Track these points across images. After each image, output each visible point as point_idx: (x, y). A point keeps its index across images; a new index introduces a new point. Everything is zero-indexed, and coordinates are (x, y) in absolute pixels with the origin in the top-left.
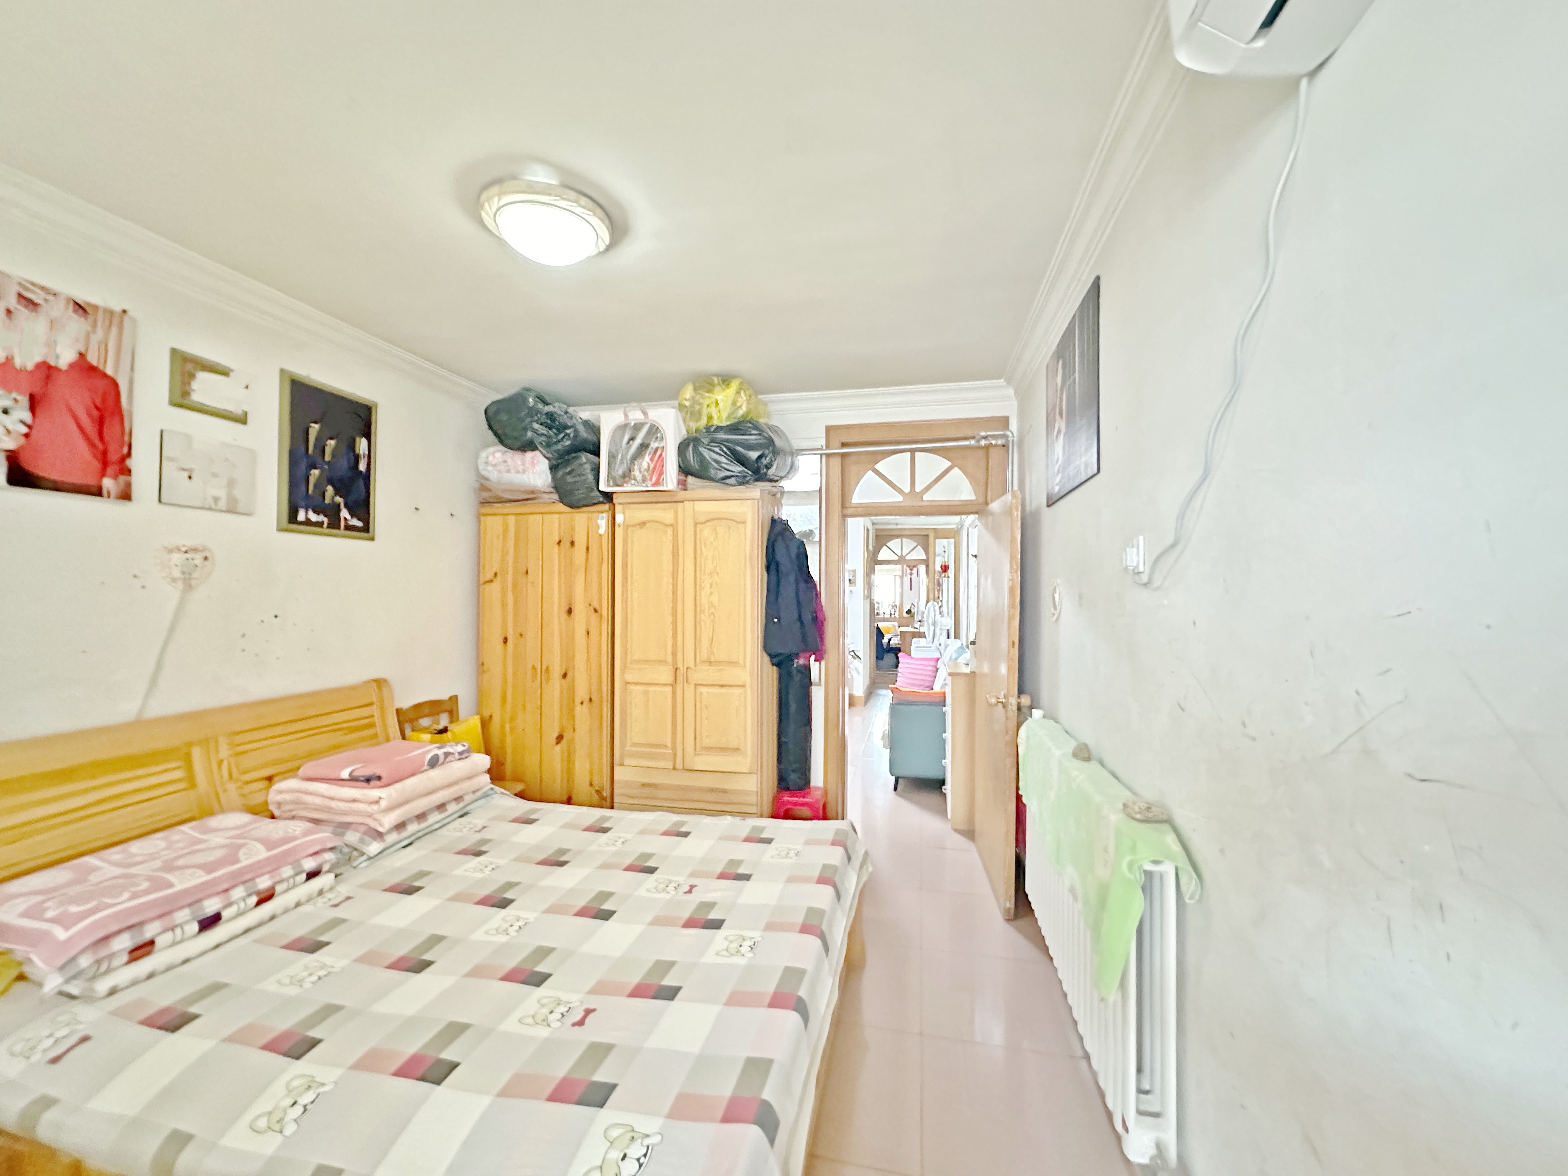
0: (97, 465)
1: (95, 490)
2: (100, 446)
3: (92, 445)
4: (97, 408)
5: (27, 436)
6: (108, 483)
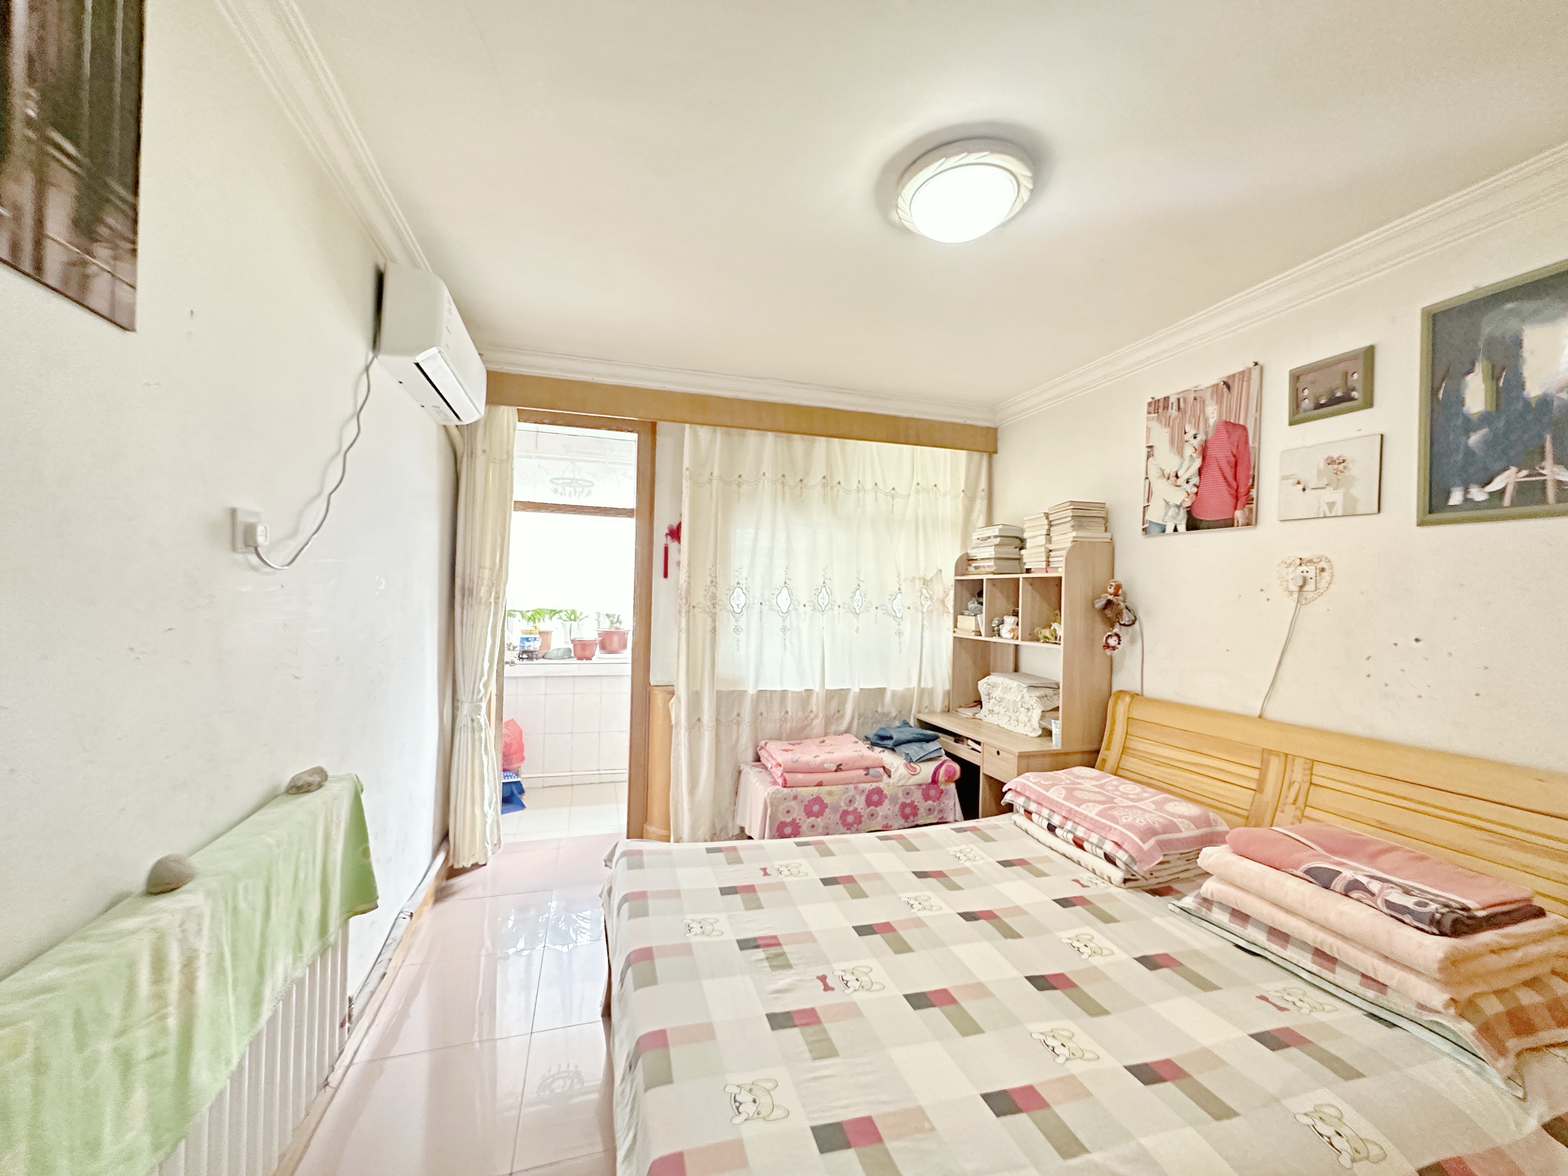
0: (1230, 501)
1: (1230, 522)
2: (1234, 485)
3: (1229, 485)
4: (1235, 456)
5: (1196, 494)
6: (1238, 514)
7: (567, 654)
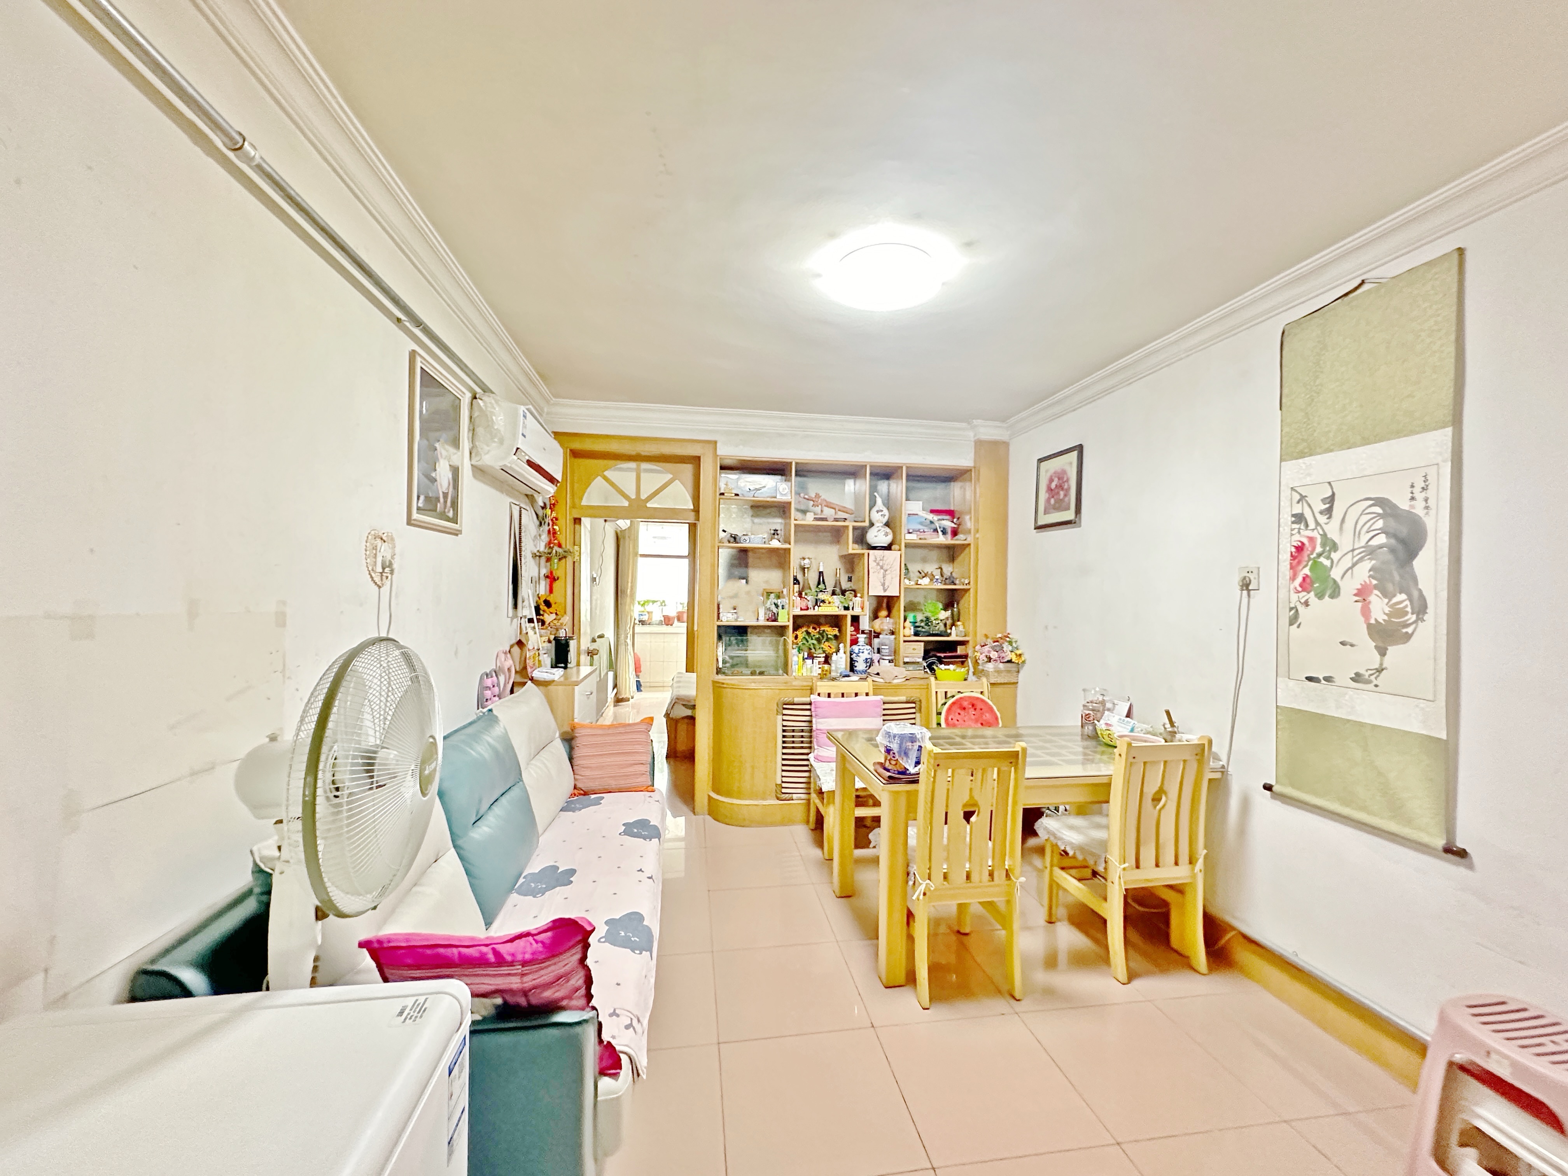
7: (660, 623)
